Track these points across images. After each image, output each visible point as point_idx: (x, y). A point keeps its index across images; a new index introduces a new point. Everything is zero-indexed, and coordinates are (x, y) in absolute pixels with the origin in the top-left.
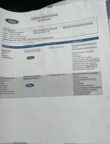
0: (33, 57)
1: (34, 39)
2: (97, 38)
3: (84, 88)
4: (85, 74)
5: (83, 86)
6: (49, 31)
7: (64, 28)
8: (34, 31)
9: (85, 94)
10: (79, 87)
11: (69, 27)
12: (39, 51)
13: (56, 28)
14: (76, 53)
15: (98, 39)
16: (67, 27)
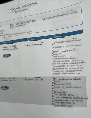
0: (9, 55)
1: (10, 35)
2: (81, 32)
3: (67, 98)
4: (68, 79)
5: (66, 95)
6: (26, 24)
7: (43, 19)
8: (11, 25)
9: (68, 106)
10: (61, 96)
11: (50, 18)
12: (16, 49)
13: (35, 21)
14: (57, 52)
15: (83, 33)
16: (48, 18)
